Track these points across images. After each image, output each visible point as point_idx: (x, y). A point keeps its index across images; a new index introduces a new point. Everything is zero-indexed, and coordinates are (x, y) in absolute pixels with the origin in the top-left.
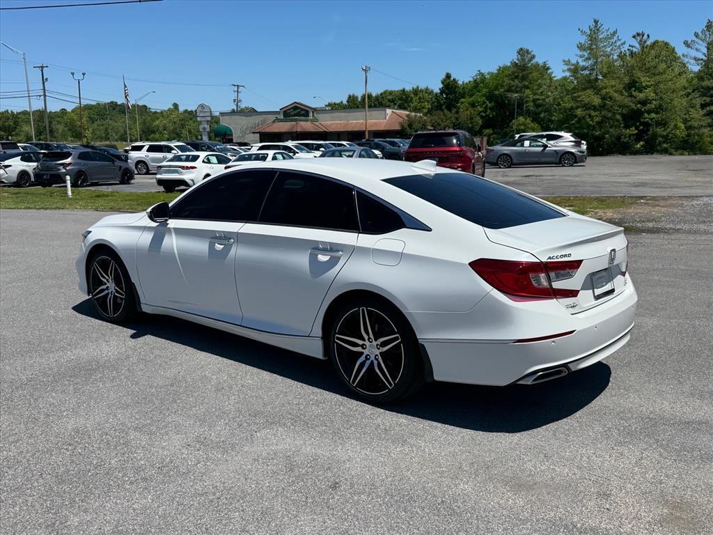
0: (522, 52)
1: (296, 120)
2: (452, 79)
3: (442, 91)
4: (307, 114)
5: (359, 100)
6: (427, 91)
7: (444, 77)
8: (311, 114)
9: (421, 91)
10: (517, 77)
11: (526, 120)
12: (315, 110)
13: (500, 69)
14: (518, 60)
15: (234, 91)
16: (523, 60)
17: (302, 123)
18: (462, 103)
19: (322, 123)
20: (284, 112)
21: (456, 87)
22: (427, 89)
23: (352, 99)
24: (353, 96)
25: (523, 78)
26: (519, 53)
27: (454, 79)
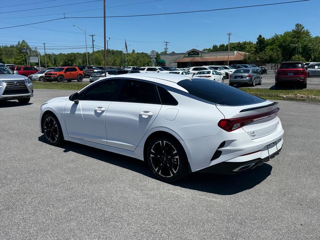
0: (297, 25)
1: (193, 57)
2: (262, 37)
3: (257, 43)
4: (198, 54)
5: (218, 47)
6: (250, 43)
7: (258, 37)
8: (200, 54)
9: (247, 43)
10: (294, 37)
11: (299, 56)
12: (201, 52)
13: (285, 33)
14: (296, 29)
15: (165, 45)
16: (298, 29)
17: (196, 58)
18: (267, 48)
19: (205, 58)
20: (188, 53)
21: (264, 41)
22: (250, 42)
23: (215, 47)
24: (215, 45)
25: (298, 37)
26: (296, 26)
27: (263, 38)
